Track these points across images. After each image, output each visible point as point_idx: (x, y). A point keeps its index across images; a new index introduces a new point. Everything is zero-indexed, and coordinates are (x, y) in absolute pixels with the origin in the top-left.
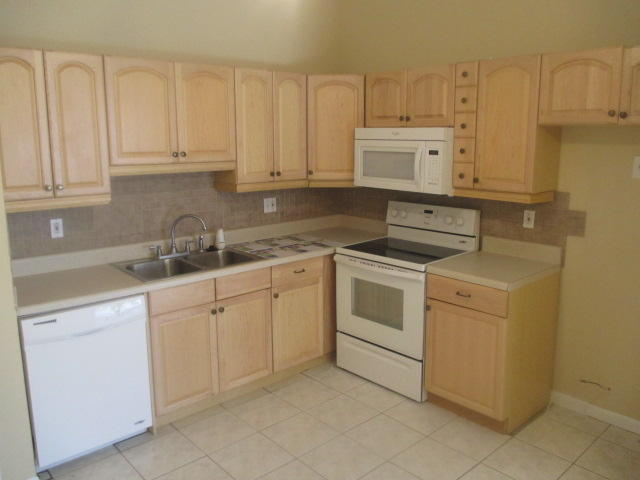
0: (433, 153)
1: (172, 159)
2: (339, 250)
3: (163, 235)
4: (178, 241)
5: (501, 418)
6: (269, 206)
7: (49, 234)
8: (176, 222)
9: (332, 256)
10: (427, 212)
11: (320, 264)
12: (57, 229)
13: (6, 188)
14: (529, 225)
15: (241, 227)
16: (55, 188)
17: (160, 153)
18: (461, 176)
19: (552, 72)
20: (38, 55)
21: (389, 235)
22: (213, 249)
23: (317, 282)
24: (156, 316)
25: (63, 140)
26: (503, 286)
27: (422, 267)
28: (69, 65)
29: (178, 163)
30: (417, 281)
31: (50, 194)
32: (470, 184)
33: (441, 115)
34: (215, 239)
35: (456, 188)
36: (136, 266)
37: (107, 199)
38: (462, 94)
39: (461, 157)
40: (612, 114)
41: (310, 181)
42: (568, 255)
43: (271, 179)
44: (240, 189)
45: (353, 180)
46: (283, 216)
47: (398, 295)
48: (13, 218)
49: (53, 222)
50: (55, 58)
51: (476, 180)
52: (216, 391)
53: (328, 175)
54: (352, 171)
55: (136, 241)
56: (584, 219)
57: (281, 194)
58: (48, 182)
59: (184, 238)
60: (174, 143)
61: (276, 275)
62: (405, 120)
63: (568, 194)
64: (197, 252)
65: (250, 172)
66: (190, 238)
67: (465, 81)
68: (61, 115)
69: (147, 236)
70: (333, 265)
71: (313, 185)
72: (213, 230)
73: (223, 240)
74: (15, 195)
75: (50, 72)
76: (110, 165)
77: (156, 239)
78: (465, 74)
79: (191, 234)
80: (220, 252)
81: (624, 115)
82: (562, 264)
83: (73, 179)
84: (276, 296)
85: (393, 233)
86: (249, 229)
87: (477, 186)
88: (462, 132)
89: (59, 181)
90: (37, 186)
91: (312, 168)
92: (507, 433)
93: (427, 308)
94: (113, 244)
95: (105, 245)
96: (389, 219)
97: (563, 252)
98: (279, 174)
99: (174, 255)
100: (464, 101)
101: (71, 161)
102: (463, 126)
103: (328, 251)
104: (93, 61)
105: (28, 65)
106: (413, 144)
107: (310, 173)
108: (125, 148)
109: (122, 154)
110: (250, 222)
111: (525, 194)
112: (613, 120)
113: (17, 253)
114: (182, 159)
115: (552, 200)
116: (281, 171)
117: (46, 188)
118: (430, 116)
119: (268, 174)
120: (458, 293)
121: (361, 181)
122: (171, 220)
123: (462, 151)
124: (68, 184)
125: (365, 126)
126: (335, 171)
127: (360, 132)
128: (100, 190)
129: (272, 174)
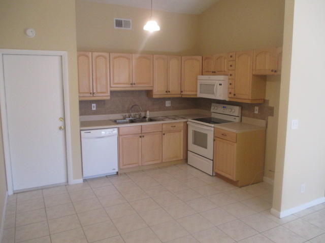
0: (220, 85)
1: (130, 86)
2: (189, 120)
3: (128, 112)
4: (132, 114)
5: (235, 180)
6: (168, 104)
7: (91, 109)
8: (132, 107)
9: (186, 122)
10: (223, 107)
11: (182, 125)
12: (94, 107)
13: (79, 93)
14: (256, 112)
15: (156, 111)
16: (94, 93)
17: (126, 84)
18: (230, 93)
19: (256, 56)
20: (90, 53)
21: (212, 116)
22: (145, 117)
23: (180, 131)
24: (121, 135)
25: (96, 79)
26: (234, 131)
27: (213, 125)
28: (99, 56)
29: (132, 87)
30: (211, 130)
31: (92, 95)
32: (233, 96)
33: (225, 71)
34: (146, 114)
35: (230, 98)
36: (117, 121)
37: (109, 98)
38: (231, 63)
39: (230, 86)
40: (272, 71)
41: (182, 95)
42: (268, 123)
43: (166, 93)
44: (154, 97)
45: (196, 95)
46: (173, 108)
47: (205, 136)
48: (81, 102)
49: (93, 105)
50: (95, 54)
51: (234, 95)
52: (140, 164)
53: (188, 93)
54: (197, 91)
55: (119, 113)
56: (273, 109)
57: (172, 99)
58: (92, 92)
59: (135, 113)
60: (131, 80)
61: (164, 127)
62: (214, 73)
63: (268, 101)
64: (139, 118)
65: (158, 91)
66: (137, 113)
67: (231, 59)
68: (96, 70)
69: (123, 112)
70: (187, 125)
71: (183, 96)
72: (146, 111)
73: (149, 115)
74: (82, 95)
75: (94, 58)
76: (110, 87)
77: (125, 113)
78: (231, 57)
79: (138, 112)
80: (147, 119)
81: (275, 71)
82: (267, 127)
83: (99, 91)
84: (164, 134)
85: (214, 116)
86: (159, 112)
87: (235, 97)
88: (231, 77)
89: (95, 91)
90: (88, 93)
91: (182, 90)
92: (238, 186)
93: (214, 140)
94: (112, 113)
95: (109, 113)
96: (212, 110)
97: (267, 122)
98: (169, 92)
99: (131, 118)
100: (231, 66)
101: (98, 85)
102: (231, 75)
103: (185, 120)
104: (106, 55)
105: (87, 56)
106: (214, 81)
107: (182, 92)
108: (115, 82)
109: (114, 84)
110: (160, 109)
111: (249, 99)
112: (273, 73)
113: (82, 114)
114: (134, 86)
115: (263, 102)
116: (170, 90)
117: (91, 94)
118: (221, 71)
119: (165, 92)
120: (223, 135)
121: (200, 95)
122: (131, 106)
123: (230, 84)
124: (98, 93)
125: (202, 75)
126: (191, 91)
127: (200, 77)
128: (107, 95)
129: (167, 92)
